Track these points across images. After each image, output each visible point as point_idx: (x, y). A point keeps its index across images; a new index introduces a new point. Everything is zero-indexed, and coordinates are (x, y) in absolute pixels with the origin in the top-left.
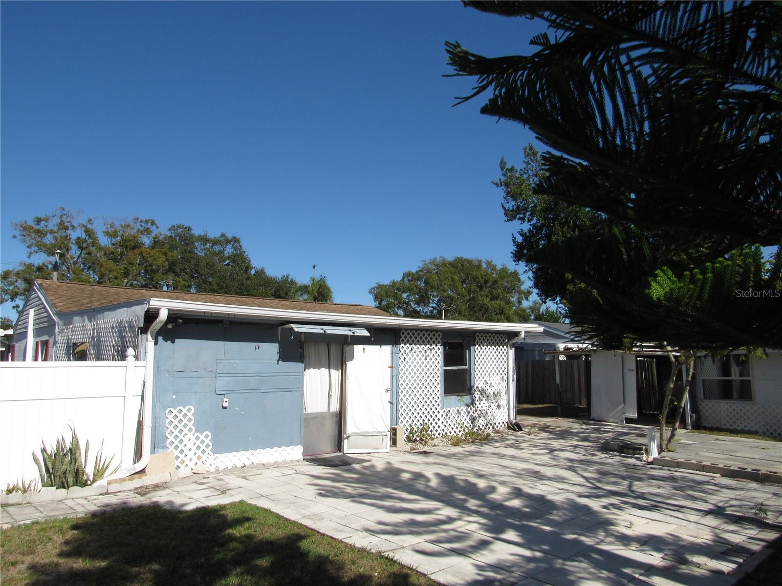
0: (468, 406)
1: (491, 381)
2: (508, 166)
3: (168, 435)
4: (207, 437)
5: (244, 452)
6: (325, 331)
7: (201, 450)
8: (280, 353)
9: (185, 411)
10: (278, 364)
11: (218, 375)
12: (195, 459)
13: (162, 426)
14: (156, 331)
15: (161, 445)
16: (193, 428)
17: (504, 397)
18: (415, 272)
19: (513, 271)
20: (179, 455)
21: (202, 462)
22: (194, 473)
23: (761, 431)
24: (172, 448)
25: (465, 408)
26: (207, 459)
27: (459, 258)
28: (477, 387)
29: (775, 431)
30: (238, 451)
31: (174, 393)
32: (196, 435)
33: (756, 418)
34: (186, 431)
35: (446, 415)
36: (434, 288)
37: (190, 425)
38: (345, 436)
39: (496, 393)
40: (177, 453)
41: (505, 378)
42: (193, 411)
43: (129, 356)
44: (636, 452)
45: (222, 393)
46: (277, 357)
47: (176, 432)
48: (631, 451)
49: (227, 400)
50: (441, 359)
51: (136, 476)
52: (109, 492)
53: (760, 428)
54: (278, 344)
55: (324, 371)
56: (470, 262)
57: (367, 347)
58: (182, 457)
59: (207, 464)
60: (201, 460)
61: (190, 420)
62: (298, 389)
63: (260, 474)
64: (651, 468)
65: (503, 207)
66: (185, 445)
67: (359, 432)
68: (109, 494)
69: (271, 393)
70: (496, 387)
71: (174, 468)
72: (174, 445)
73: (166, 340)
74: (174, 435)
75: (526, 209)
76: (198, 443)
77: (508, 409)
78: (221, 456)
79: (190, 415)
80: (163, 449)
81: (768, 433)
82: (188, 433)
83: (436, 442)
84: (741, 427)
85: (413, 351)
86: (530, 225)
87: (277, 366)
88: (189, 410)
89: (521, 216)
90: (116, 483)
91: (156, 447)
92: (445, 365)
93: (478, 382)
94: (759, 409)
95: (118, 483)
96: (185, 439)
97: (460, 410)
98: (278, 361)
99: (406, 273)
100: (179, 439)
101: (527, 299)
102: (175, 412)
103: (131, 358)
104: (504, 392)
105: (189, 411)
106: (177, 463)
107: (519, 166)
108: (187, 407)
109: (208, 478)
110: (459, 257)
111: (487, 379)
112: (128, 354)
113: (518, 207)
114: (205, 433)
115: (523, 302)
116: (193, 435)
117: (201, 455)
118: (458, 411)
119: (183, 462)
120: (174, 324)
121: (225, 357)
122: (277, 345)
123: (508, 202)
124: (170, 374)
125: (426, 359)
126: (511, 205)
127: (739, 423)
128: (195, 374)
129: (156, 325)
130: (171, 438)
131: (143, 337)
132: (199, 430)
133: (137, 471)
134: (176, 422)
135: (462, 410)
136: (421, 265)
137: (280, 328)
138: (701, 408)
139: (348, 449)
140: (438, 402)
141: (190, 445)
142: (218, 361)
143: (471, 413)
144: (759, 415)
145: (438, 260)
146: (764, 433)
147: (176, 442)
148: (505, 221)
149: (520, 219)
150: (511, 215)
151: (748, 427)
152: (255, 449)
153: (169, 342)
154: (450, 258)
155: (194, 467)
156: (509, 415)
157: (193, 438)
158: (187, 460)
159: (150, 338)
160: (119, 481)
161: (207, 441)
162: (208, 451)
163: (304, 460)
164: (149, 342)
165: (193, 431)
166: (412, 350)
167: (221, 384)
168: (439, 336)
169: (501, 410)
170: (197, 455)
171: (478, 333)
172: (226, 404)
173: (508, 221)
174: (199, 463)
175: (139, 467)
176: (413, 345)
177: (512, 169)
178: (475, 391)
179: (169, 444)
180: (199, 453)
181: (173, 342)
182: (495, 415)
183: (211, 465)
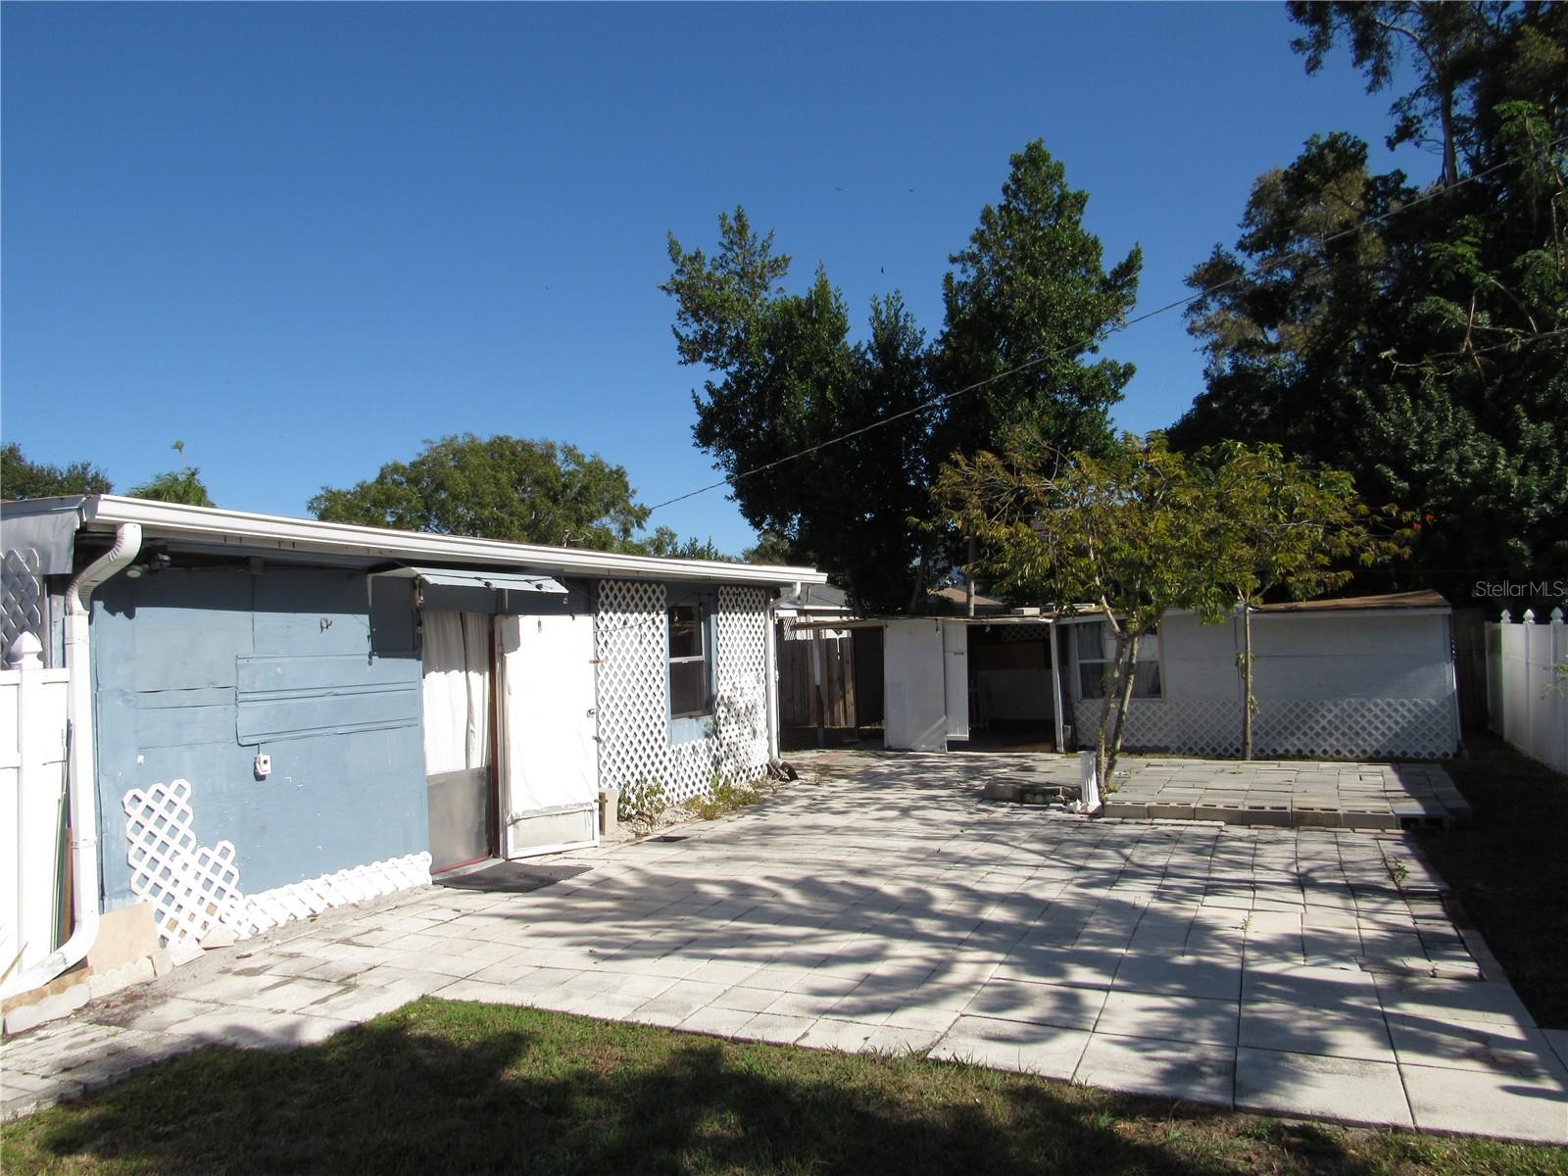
0: (707, 736)
1: (743, 685)
2: (688, 251)
3: (132, 861)
4: (224, 855)
5: (309, 881)
6: (487, 584)
7: (214, 888)
8: (372, 637)
9: (169, 793)
10: (370, 663)
11: (241, 697)
12: (202, 915)
13: (118, 839)
14: (96, 585)
15: (117, 889)
16: (192, 835)
17: (762, 714)
18: (407, 465)
19: (614, 468)
20: (164, 908)
21: (220, 919)
22: (206, 949)
23: (1173, 746)
24: (144, 893)
25: (703, 742)
26: (230, 911)
27: (501, 439)
28: (722, 698)
29: (1196, 743)
30: (296, 881)
31: (141, 750)
32: (200, 851)
33: (1166, 725)
34: (174, 844)
35: (677, 760)
36: (461, 500)
37: (184, 828)
38: (508, 820)
39: (750, 707)
40: (157, 903)
41: (762, 675)
42: (187, 794)
43: (26, 656)
44: (1049, 798)
45: (253, 740)
46: (367, 647)
47: (152, 850)
48: (1039, 798)
49: (267, 758)
50: (665, 643)
51: (69, 977)
52: (10, 1031)
53: (1172, 742)
54: (367, 617)
55: (457, 677)
56: (528, 447)
57: (545, 619)
58: (170, 911)
59: (231, 922)
60: (217, 916)
61: (183, 815)
62: (412, 722)
63: (380, 929)
64: (1106, 823)
65: (678, 335)
66: (177, 881)
67: (538, 808)
68: (15, 1036)
69: (361, 735)
70: (750, 697)
71: (156, 943)
72: (150, 885)
73: (112, 609)
74: (147, 858)
75: (720, 342)
76: (206, 872)
77: (769, 738)
78: (261, 898)
79: (182, 803)
80: (124, 897)
81: (1185, 749)
82: (180, 849)
83: (667, 815)
84: (1144, 742)
85: (629, 625)
86: (728, 373)
87: (369, 668)
88: (180, 789)
89: (711, 354)
90: (21, 1005)
91: (107, 893)
92: (672, 655)
93: (723, 688)
94: (1171, 709)
95: (27, 1004)
96: (176, 867)
97: (697, 745)
98: (370, 657)
99: (388, 466)
100: (160, 868)
101: (640, 526)
102: (147, 798)
103: (30, 662)
104: (761, 703)
105: (180, 792)
106: (162, 929)
107: (712, 251)
108: (175, 784)
109: (250, 956)
110: (501, 435)
111: (737, 680)
112: (24, 650)
113: (705, 335)
114: (221, 844)
115: (632, 530)
116: (194, 852)
117: (216, 901)
118: (694, 748)
119: (173, 924)
120: (147, 566)
121: (255, 652)
122: (365, 618)
123: (686, 325)
124: (129, 701)
125: (641, 642)
126: (691, 330)
127: (1139, 735)
128: (187, 698)
129: (102, 570)
130: (141, 867)
131: (54, 604)
132: (206, 839)
133: (70, 965)
134: (150, 825)
135: (701, 745)
136: (423, 450)
137: (370, 577)
138: (1077, 714)
139: (517, 847)
140: (663, 734)
141: (187, 879)
142: (240, 662)
143: (714, 751)
144: (1172, 720)
145: (460, 440)
146: (1179, 750)
147: (155, 876)
148: (680, 363)
149: (708, 360)
150: (692, 351)
151: (1155, 742)
152: (333, 873)
153: (120, 615)
154: (484, 437)
155: (201, 934)
156: (770, 751)
157: (194, 862)
158: (182, 918)
159: (76, 603)
160: (27, 1000)
161: (227, 865)
162: (230, 888)
163: (434, 883)
164: (74, 617)
165: (193, 844)
166: (625, 623)
167: (250, 718)
168: (662, 592)
169: (758, 741)
170: (206, 904)
171: (722, 588)
172: (265, 769)
173: (686, 363)
174: (213, 921)
175: (73, 951)
176: (628, 614)
177: (697, 257)
178: (719, 705)
179: (137, 882)
180: (210, 896)
181: (130, 615)
182: (749, 750)
183: (239, 923)
